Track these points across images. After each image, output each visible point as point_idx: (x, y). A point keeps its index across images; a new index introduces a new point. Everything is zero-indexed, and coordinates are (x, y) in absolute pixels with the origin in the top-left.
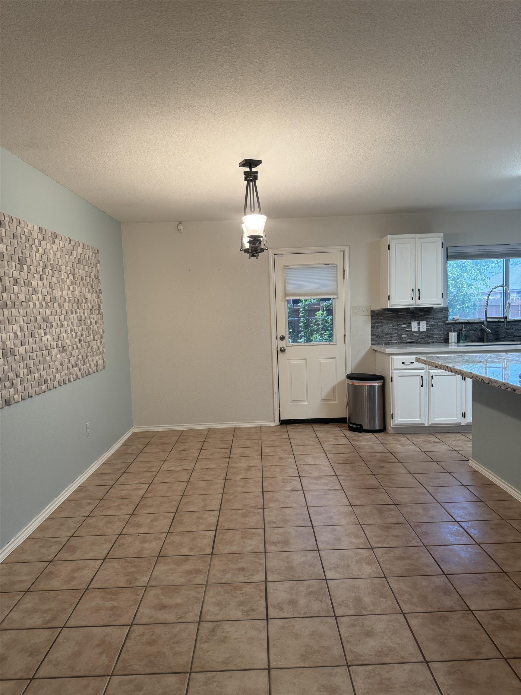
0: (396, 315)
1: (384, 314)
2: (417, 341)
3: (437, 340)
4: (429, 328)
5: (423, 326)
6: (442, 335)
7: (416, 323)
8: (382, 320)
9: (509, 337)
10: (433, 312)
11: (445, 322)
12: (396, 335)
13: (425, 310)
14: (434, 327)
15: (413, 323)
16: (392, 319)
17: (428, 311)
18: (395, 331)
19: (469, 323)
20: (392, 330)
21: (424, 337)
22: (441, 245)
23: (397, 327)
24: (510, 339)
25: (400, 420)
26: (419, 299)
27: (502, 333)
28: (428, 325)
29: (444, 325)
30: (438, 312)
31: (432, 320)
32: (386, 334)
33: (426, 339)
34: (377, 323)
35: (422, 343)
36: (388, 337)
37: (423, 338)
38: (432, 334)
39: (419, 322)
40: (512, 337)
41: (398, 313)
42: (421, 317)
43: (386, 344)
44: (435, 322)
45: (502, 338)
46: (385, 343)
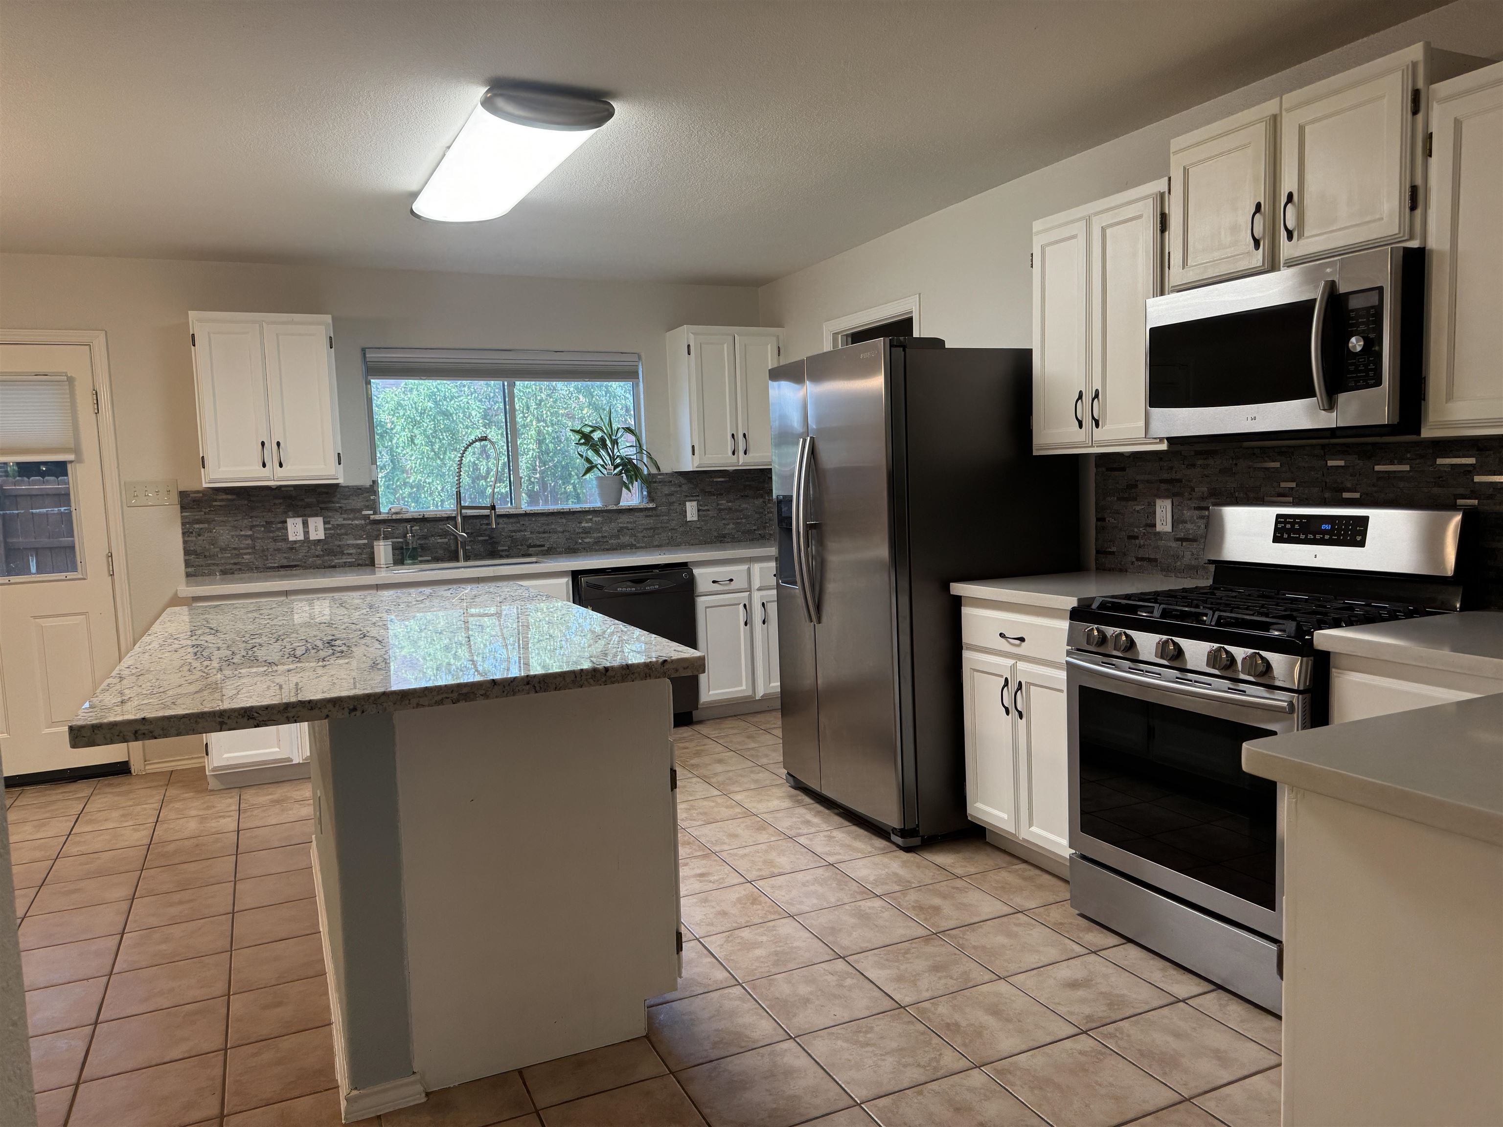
0: (246, 502)
1: (216, 501)
2: (305, 562)
3: (354, 560)
4: (333, 531)
5: (317, 529)
6: (364, 548)
7: (299, 521)
8: (212, 516)
9: (519, 547)
10: (338, 496)
11: (369, 518)
12: (250, 551)
13: (319, 490)
14: (343, 531)
15: (290, 522)
16: (236, 511)
17: (327, 493)
18: (247, 542)
19: (423, 520)
20: (237, 539)
21: (321, 553)
22: (325, 343)
23: (250, 533)
24: (522, 553)
25: (226, 756)
26: (281, 465)
27: (503, 540)
28: (330, 526)
29: (366, 525)
30: (350, 495)
31: (339, 513)
32: (223, 550)
33: (326, 558)
34: (197, 523)
35: (318, 568)
36: (229, 555)
37: (317, 556)
38: (339, 546)
39: (305, 518)
40: (526, 547)
41: (252, 499)
42: (311, 507)
43: (224, 572)
44: (344, 519)
45: (503, 551)
46: (221, 571)
